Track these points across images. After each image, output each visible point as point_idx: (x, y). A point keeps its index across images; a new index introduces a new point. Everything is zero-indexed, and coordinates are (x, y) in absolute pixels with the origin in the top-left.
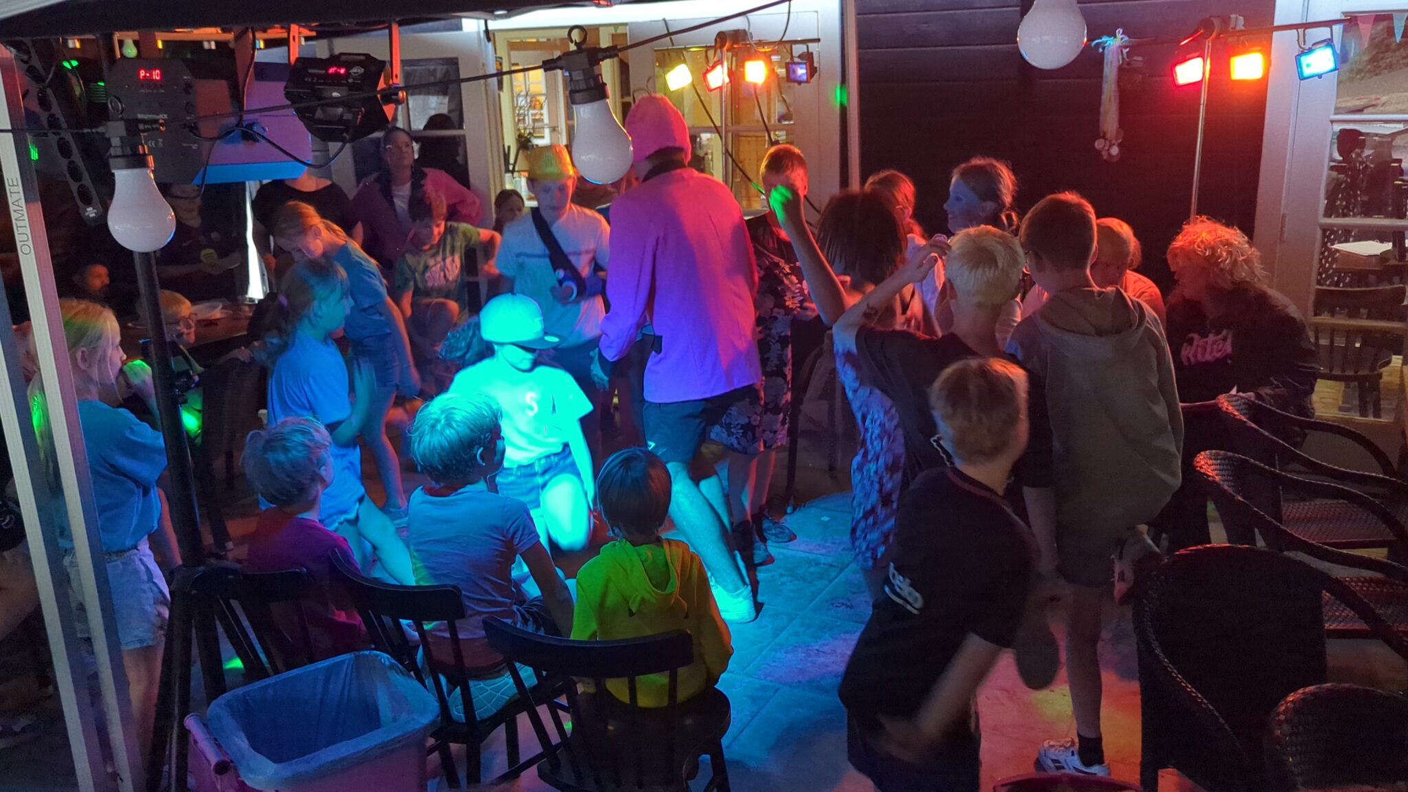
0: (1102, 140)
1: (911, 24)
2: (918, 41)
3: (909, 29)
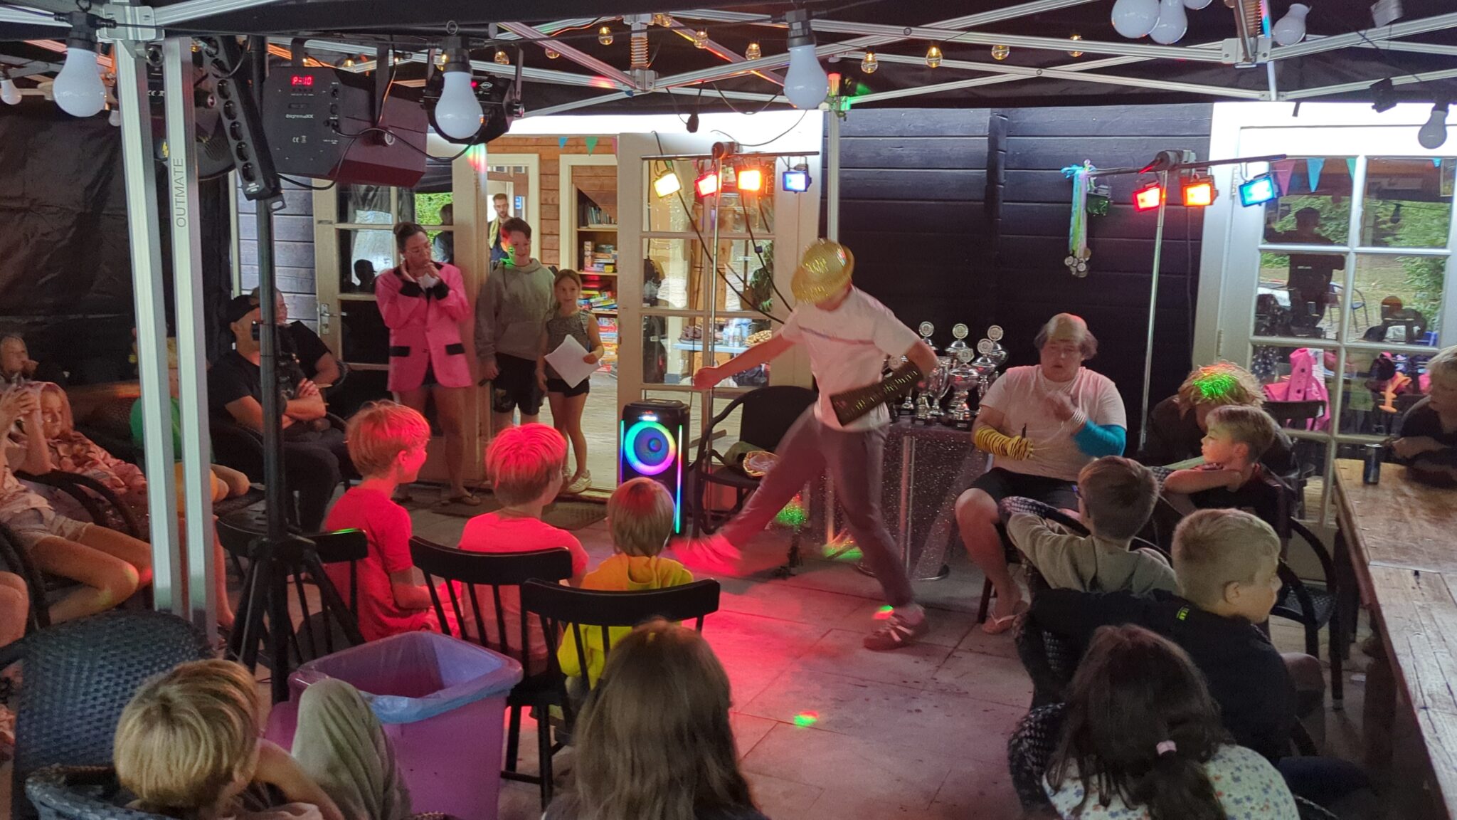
0: (1071, 258)
1: (887, 147)
2: (893, 163)
3: (885, 153)
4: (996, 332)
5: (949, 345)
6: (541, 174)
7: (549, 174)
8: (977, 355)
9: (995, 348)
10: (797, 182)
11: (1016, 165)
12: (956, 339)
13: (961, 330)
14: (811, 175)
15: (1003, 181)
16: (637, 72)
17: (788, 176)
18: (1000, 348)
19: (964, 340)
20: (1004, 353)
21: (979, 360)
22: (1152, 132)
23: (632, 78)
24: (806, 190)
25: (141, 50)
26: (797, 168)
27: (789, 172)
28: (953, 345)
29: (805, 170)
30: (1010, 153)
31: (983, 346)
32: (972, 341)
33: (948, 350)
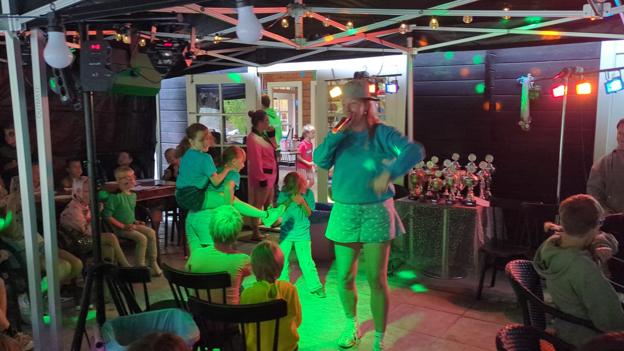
0: (522, 121)
1: (438, 70)
2: (440, 78)
3: (436, 73)
4: (490, 158)
5: (467, 165)
6: (304, 90)
7: (306, 90)
8: (479, 169)
9: (490, 166)
10: (392, 88)
11: (500, 77)
12: (470, 162)
13: (472, 157)
14: (399, 85)
15: (493, 85)
16: (297, 39)
17: (388, 86)
18: (492, 166)
19: (474, 162)
20: (494, 168)
21: (480, 172)
22: (569, 58)
23: (294, 42)
24: (396, 93)
25: (15, 35)
26: (392, 82)
27: (389, 84)
28: (469, 164)
29: (396, 82)
30: (497, 71)
31: (483, 165)
32: (477, 163)
33: (466, 167)
